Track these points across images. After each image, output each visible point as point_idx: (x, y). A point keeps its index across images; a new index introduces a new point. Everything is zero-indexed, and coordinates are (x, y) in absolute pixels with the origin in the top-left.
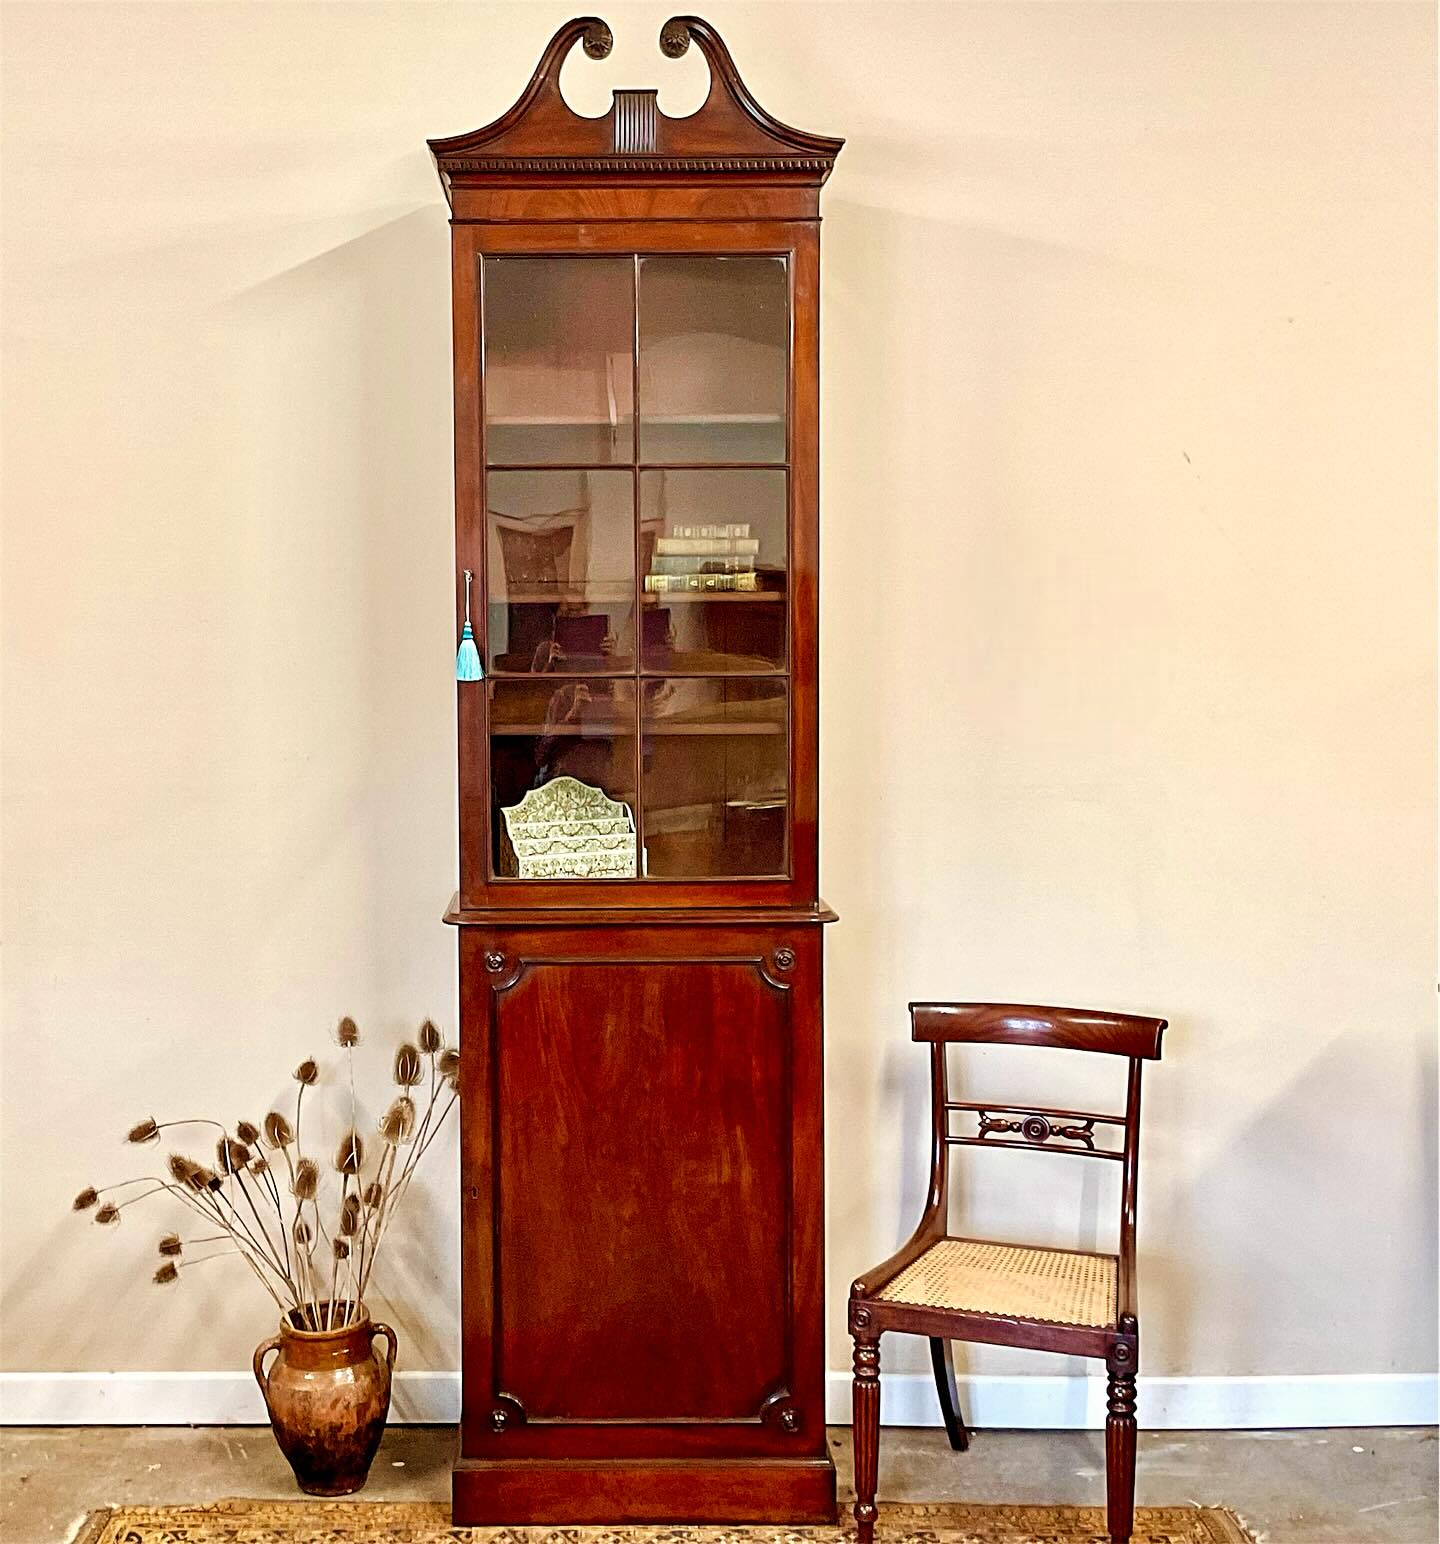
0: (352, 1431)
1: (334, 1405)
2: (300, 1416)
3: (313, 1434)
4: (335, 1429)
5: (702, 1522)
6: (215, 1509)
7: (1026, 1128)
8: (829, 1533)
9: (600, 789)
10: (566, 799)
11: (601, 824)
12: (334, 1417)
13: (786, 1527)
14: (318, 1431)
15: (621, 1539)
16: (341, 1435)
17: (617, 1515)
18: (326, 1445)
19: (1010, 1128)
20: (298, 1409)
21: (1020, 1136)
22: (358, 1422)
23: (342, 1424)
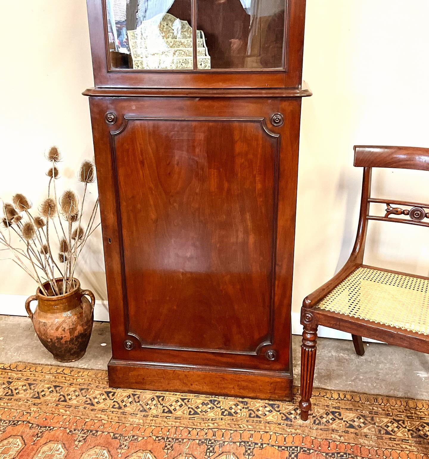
0: (69, 340)
1: (57, 329)
2: (43, 333)
3: (49, 340)
4: (59, 339)
5: (226, 395)
6: (9, 368)
7: (412, 214)
8: (288, 407)
9: (186, 22)
10: (166, 26)
11: (186, 42)
12: (58, 334)
13: (267, 401)
14: (51, 339)
15: (183, 404)
16: (63, 341)
17: (186, 389)
18: (56, 345)
19: (403, 213)
20: (42, 329)
21: (408, 217)
22: (70, 336)
23: (62, 337)
